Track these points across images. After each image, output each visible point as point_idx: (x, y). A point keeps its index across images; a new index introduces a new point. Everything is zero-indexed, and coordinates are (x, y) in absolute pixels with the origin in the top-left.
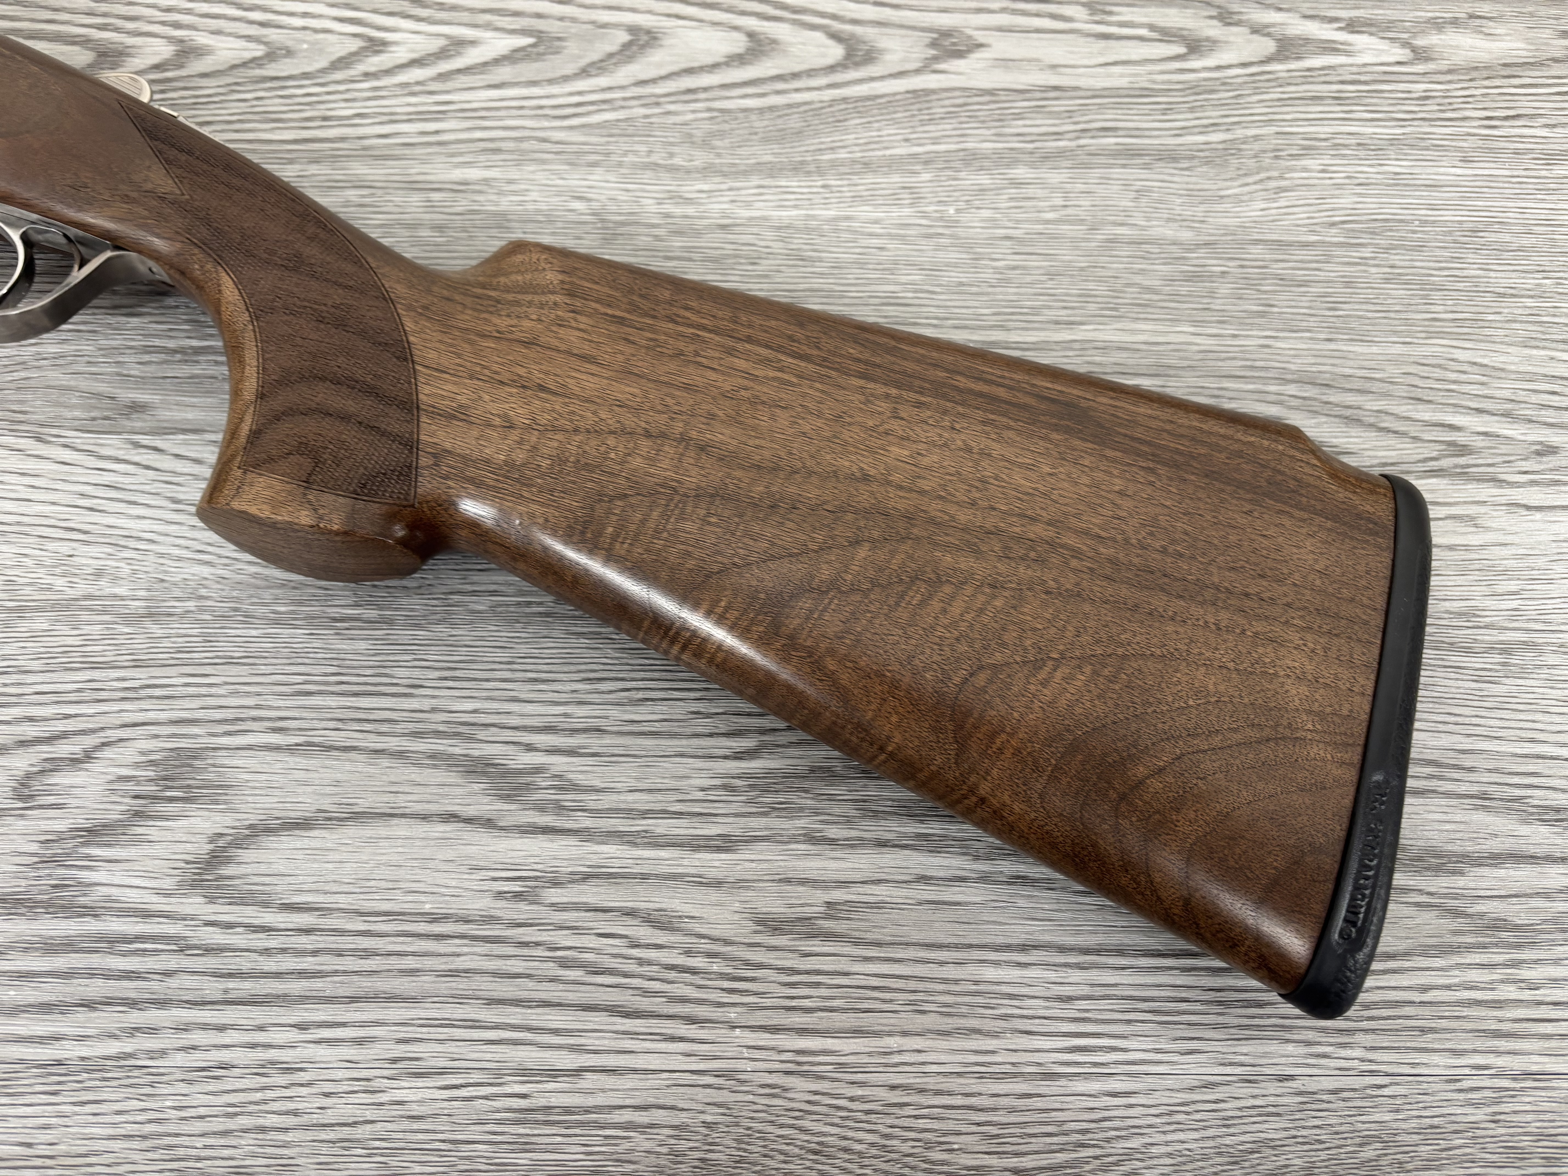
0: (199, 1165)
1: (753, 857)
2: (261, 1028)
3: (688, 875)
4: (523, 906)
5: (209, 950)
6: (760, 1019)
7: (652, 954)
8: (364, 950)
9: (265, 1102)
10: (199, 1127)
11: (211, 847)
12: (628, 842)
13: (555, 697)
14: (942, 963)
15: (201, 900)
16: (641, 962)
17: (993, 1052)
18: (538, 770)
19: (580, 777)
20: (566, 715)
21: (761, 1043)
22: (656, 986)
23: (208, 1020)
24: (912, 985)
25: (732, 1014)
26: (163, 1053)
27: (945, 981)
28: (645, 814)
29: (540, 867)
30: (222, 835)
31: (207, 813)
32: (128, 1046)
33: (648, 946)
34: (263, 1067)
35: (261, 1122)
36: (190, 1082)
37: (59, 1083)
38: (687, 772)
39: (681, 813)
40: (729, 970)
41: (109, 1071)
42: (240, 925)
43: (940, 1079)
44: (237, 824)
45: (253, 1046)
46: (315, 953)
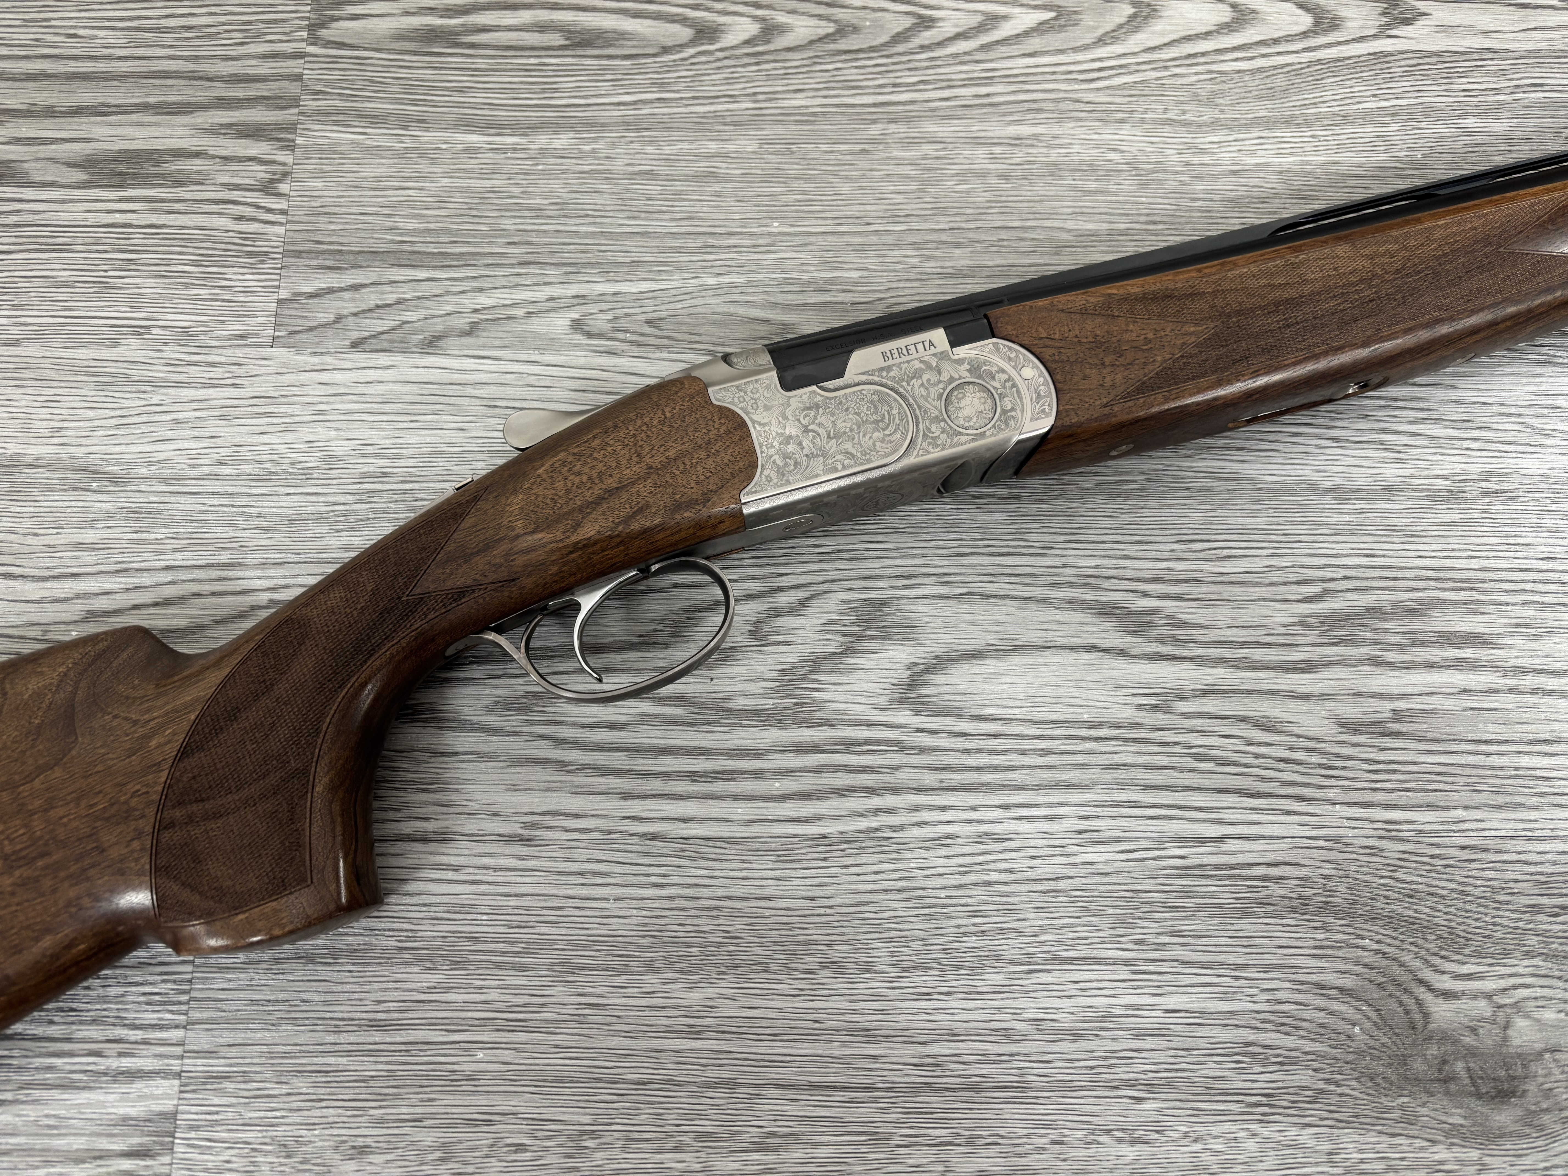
0: (945, 910)
1: (1330, 677)
2: (973, 808)
3: (1283, 691)
4: (1160, 715)
5: (922, 750)
6: (1354, 796)
7: (1263, 750)
8: (1042, 750)
9: (987, 863)
10: (939, 882)
11: (909, 672)
12: (1233, 666)
13: (1159, 555)
14: (1488, 754)
15: (908, 712)
16: (1257, 756)
17: (1536, 821)
18: (1154, 612)
19: (1189, 616)
20: (1168, 569)
21: (1357, 815)
22: (1272, 774)
23: (932, 803)
24: (1467, 771)
25: (1331, 794)
26: (902, 827)
27: (1492, 768)
28: (1243, 644)
29: (1167, 685)
30: (916, 664)
31: (901, 647)
32: (874, 822)
33: (1260, 744)
34: (980, 837)
35: (987, 878)
36: (927, 849)
37: (826, 852)
38: (1269, 613)
39: (1270, 644)
40: (1324, 761)
41: (862, 841)
42: (943, 731)
43: (1498, 841)
44: (926, 655)
45: (970, 822)
46: (1005, 752)
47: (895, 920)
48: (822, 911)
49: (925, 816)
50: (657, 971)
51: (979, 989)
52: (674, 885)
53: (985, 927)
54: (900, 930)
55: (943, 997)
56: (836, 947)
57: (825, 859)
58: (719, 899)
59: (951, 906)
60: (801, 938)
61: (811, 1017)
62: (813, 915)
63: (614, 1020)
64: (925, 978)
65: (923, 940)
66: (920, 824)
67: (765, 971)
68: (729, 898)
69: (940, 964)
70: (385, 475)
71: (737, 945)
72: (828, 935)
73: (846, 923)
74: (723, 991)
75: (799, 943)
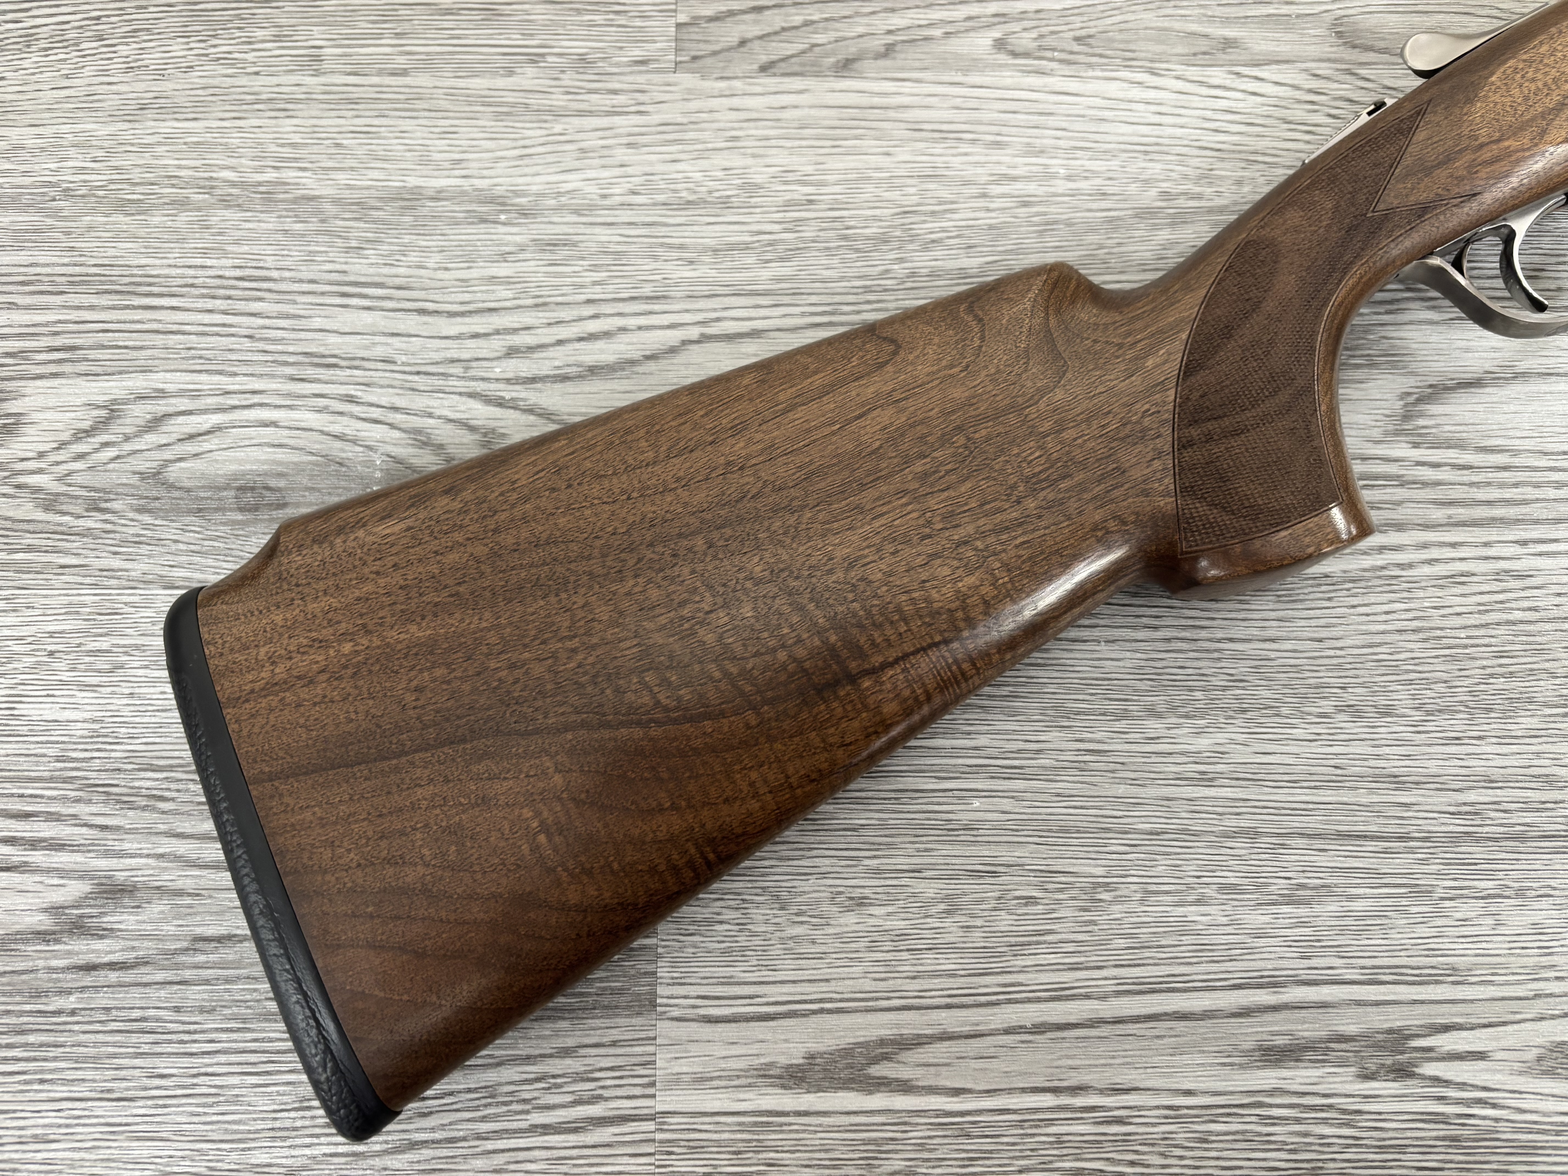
47: (1412, 662)
48: (1331, 653)
49: (1435, 553)
50: (1159, 716)
51: (1513, 734)
52: (1167, 626)
53: (1512, 669)
54: (1420, 672)
55: (1474, 742)
56: (1350, 690)
57: (1329, 599)
58: (1219, 641)
59: (1472, 646)
60: (1312, 681)
61: (1332, 762)
62: (1322, 657)
63: (1119, 767)
64: (1452, 722)
65: (1445, 682)
66: (1430, 562)
67: (1277, 715)
68: (1231, 640)
69: (1467, 707)
70: (811, 202)
71: (1243, 688)
72: (1340, 677)
73: (1359, 666)
74: (1233, 736)
75: (1310, 686)
